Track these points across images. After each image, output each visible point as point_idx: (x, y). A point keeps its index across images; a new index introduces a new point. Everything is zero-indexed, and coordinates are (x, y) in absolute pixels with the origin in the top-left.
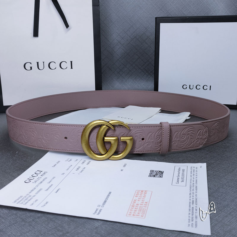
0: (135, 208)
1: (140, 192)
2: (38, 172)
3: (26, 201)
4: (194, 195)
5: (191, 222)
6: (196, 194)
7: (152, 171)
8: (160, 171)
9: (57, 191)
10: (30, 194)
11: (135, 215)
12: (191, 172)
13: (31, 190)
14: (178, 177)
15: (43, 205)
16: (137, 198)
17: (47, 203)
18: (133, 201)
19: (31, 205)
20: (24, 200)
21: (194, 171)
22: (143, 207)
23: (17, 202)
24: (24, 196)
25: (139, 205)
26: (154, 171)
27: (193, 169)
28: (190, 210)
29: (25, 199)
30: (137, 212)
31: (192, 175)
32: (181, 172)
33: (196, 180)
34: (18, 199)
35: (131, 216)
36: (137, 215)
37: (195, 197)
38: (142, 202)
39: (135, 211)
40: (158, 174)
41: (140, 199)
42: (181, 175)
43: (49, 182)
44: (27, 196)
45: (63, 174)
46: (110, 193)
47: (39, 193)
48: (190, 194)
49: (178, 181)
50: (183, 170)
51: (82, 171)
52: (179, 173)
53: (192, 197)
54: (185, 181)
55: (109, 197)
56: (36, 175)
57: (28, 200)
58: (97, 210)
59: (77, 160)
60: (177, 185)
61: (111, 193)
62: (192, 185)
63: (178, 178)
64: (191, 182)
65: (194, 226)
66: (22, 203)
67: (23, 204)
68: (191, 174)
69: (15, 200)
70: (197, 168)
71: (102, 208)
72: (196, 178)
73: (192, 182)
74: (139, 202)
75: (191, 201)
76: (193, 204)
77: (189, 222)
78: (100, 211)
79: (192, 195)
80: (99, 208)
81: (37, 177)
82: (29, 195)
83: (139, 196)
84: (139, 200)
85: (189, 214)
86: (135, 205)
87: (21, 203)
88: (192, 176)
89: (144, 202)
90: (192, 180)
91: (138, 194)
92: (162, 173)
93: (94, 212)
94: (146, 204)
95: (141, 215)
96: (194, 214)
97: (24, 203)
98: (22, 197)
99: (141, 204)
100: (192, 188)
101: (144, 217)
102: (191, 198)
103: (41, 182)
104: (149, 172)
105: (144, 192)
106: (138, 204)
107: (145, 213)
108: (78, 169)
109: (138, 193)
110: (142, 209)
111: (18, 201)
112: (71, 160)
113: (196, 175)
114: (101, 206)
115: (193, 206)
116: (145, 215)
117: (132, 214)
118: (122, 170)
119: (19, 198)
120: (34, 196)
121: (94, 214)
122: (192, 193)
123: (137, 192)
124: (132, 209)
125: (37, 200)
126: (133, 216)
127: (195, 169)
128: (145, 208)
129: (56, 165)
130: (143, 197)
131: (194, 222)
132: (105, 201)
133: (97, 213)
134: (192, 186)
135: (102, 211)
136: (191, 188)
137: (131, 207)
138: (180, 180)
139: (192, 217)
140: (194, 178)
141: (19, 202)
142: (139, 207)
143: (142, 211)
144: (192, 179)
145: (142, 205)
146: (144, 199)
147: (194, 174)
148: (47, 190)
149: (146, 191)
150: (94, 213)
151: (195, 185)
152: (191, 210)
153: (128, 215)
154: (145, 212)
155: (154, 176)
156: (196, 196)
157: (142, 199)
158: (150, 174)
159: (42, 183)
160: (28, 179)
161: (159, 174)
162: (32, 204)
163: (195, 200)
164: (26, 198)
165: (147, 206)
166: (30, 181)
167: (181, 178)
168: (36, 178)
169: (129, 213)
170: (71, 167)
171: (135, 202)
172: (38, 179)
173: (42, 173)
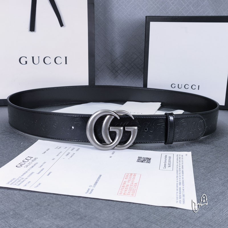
0: (126, 188)
1: (130, 175)
2: (29, 158)
3: (19, 183)
4: (181, 178)
5: (179, 200)
6: (183, 177)
7: (140, 158)
8: (148, 158)
9: (49, 174)
10: (23, 177)
11: (126, 194)
12: (177, 159)
13: (23, 173)
15: (36, 186)
16: (127, 180)
17: (40, 184)
19: (24, 186)
20: (17, 181)
21: (180, 158)
25: (129, 186)
26: (142, 158)
27: (179, 156)
28: (177, 190)
30: (128, 191)
31: (178, 161)
32: (168, 158)
33: (183, 166)
34: (11, 181)
35: (122, 194)
37: (181, 179)
40: (146, 160)
41: (129, 180)
42: (167, 161)
43: (41, 167)
44: (20, 179)
45: (54, 159)
47: (31, 176)
48: (177, 177)
50: (170, 157)
51: (72, 156)
52: (166, 160)
53: (179, 179)
54: (172, 166)
55: (100, 179)
57: (20, 182)
58: (89, 190)
59: (67, 147)
60: (165, 169)
61: (102, 176)
62: (178, 169)
63: (165, 164)
64: (177, 167)
65: (182, 202)
66: (15, 184)
67: (16, 185)
68: (177, 160)
69: (8, 182)
70: (182, 156)
71: (93, 188)
72: (182, 164)
73: (179, 167)
76: (180, 185)
77: (177, 199)
78: (92, 190)
80: (91, 188)
81: (28, 162)
83: (129, 178)
84: (128, 182)
85: (177, 193)
86: (125, 186)
87: (14, 184)
88: (178, 162)
89: (134, 183)
91: (128, 177)
92: (150, 159)
96: (182, 193)
97: (17, 184)
98: (15, 180)
99: (131, 185)
100: (179, 172)
101: (134, 196)
102: (178, 181)
103: (33, 167)
104: (137, 158)
105: (133, 175)
106: (128, 185)
107: (135, 193)
108: (68, 154)
109: (127, 176)
110: (132, 189)
111: (11, 183)
112: (60, 148)
113: (182, 162)
115: (180, 187)
116: (135, 194)
118: (110, 157)
120: (27, 178)
122: (179, 176)
123: (126, 174)
124: (122, 189)
125: (30, 182)
127: (181, 156)
129: (45, 152)
130: (133, 179)
131: (182, 200)
132: (96, 183)
133: (89, 193)
134: (179, 171)
135: (93, 190)
136: (177, 172)
137: (121, 187)
138: (167, 165)
139: (180, 196)
140: (180, 164)
141: (12, 183)
142: (129, 188)
143: (132, 191)
144: (179, 165)
145: (132, 185)
147: (180, 161)
148: (39, 173)
149: (135, 174)
150: (86, 192)
151: (181, 169)
152: (179, 190)
153: (119, 194)
154: (136, 191)
155: (142, 162)
156: (183, 179)
157: (131, 181)
158: (138, 160)
159: (33, 168)
160: (19, 164)
162: (26, 185)
163: (181, 182)
164: (18, 180)
165: (137, 186)
166: (22, 166)
167: (167, 164)
168: (27, 164)
169: (119, 192)
170: (60, 154)
171: (125, 183)
172: (30, 164)
173: (32, 159)
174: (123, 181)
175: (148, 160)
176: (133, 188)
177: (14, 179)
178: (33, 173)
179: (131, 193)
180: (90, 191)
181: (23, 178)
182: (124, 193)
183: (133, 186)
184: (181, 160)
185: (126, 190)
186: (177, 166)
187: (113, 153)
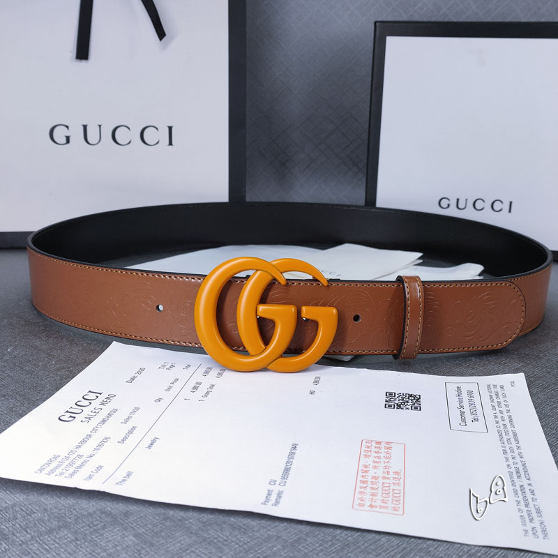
0: (372, 488)
1: (374, 444)
2: (92, 396)
3: (72, 470)
4: (516, 455)
5: (529, 525)
6: (519, 450)
7: (390, 395)
8: (411, 395)
9: (152, 444)
10: (79, 452)
12: (492, 397)
13: (79, 442)
14: (462, 409)
15: (120, 479)
16: (369, 461)
17: (129, 474)
18: (361, 468)
19: (86, 479)
20: (65, 465)
21: (498, 396)
22: (392, 485)
23: (46, 471)
24: (62, 456)
25: (381, 481)
26: (397, 396)
27: (493, 390)
28: (515, 492)
29: (67, 462)
31: (496, 404)
32: (465, 396)
33: (510, 417)
34: (48, 464)
36: (381, 507)
37: (518, 459)
38: (386, 471)
40: (408, 402)
41: (377, 462)
42: (466, 403)
43: (126, 421)
44: (72, 457)
45: (159, 400)
46: (294, 446)
47: (102, 448)
48: (505, 452)
49: (463, 419)
50: (470, 393)
51: (208, 393)
52: (461, 401)
53: (511, 460)
54: (481, 419)
56: (87, 403)
57: (75, 466)
58: (270, 494)
59: (189, 366)
60: (464, 428)
62: (501, 429)
63: (462, 413)
64: (497, 422)
65: (539, 533)
66: (61, 474)
67: (63, 476)
68: (492, 401)
69: (39, 467)
72: (508, 411)
73: (501, 422)
74: (376, 470)
75: (513, 470)
76: (518, 477)
77: (524, 523)
78: (279, 496)
79: (509, 455)
80: (276, 488)
81: (91, 408)
82: (76, 454)
83: (374, 454)
84: (375, 467)
85: (518, 502)
86: (369, 479)
87: (58, 472)
88: (496, 406)
90: (499, 417)
92: (417, 399)
94: (396, 476)
95: (393, 505)
96: (531, 503)
97: (67, 474)
98: (59, 459)
99: (384, 478)
100: (505, 437)
101: (400, 512)
102: (511, 463)
103: (104, 421)
104: (384, 398)
106: (375, 478)
107: (402, 501)
108: (195, 388)
109: (368, 447)
110: (391, 491)
111: (48, 469)
112: (172, 366)
113: (507, 406)
114: (277, 483)
115: (521, 484)
116: (401, 506)
117: (367, 503)
118: (312, 393)
119: (51, 461)
120: (91, 456)
122: (507, 449)
124: (362, 490)
125: (101, 467)
127: (499, 389)
128: (396, 487)
129: (135, 377)
131: (537, 525)
132: (287, 471)
133: (271, 502)
134: (503, 433)
136: (501, 436)
137: (359, 484)
138: (469, 418)
139: (529, 512)
140: (501, 412)
141: (52, 471)
142: (380, 485)
143: (390, 495)
144: (499, 415)
145: (388, 478)
146: (387, 463)
147: (499, 403)
148: (123, 441)
149: (387, 443)
151: (509, 428)
152: (519, 493)
153: (356, 507)
154: (401, 498)
155: (399, 407)
156: (521, 457)
157: (382, 464)
158: (387, 401)
159: (106, 423)
160: (67, 412)
161: (410, 401)
162: (90, 477)
163: (520, 466)
164: (69, 461)
166: (75, 418)
167: (467, 413)
168: (87, 411)
169: (357, 502)
170: (176, 384)
171: (366, 472)
172: (95, 412)
173: (101, 398)
175: (412, 401)
176: (392, 487)
177: (56, 458)
178: (106, 440)
179: (390, 505)
180: (273, 497)
181: (80, 456)
182: (370, 503)
183: (391, 481)
184: (501, 400)
185: (373, 495)
186: (496, 417)
187: (316, 382)
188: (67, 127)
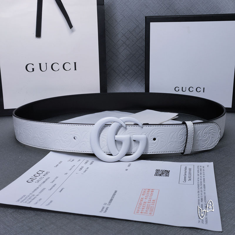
0: (143, 206)
1: (147, 190)
2: (40, 172)
3: (30, 200)
4: (203, 193)
6: (204, 191)
7: (157, 171)
8: (166, 171)
9: (61, 190)
10: (33, 194)
11: (143, 213)
12: (198, 171)
13: (34, 190)
14: (185, 176)
15: (48, 204)
16: (144, 197)
17: (51, 202)
18: (140, 199)
19: (35, 204)
20: (27, 199)
21: (201, 170)
22: (151, 205)
23: (20, 201)
24: (27, 195)
25: (147, 203)
26: (160, 171)
27: (199, 168)
29: (28, 198)
30: (145, 209)
31: (199, 174)
32: (188, 171)
33: (204, 179)
34: (21, 199)
35: (139, 213)
36: (145, 213)
37: (203, 195)
38: (149, 200)
39: (143, 208)
40: (164, 173)
41: (147, 197)
42: (187, 174)
43: (53, 182)
44: (31, 196)
45: (66, 174)
46: (116, 192)
47: (42, 192)
48: (198, 192)
49: (185, 180)
50: (190, 169)
51: (85, 171)
52: (186, 172)
53: (200, 195)
54: (192, 180)
55: (115, 195)
56: (38, 175)
57: (31, 199)
58: (103, 208)
59: (80, 160)
60: (185, 183)
62: (200, 183)
64: (198, 181)
65: (204, 222)
66: (26, 202)
67: (26, 203)
68: (198, 173)
69: (18, 199)
70: (203, 167)
71: (108, 206)
72: (204, 176)
73: (200, 181)
74: (146, 200)
75: (200, 199)
76: (202, 201)
78: (107, 209)
79: (200, 193)
80: (106, 206)
81: (40, 177)
83: (146, 194)
84: (146, 199)
86: (143, 203)
88: (199, 175)
89: (152, 200)
90: (200, 179)
91: (145, 193)
92: (168, 172)
93: (101, 210)
94: (154, 202)
95: (150, 212)
97: (28, 202)
98: (25, 197)
99: (148, 202)
100: (200, 187)
101: (152, 215)
102: (200, 196)
103: (44, 182)
104: (155, 172)
105: (151, 190)
106: (145, 202)
107: (153, 211)
108: (81, 169)
109: (144, 191)
110: (150, 207)
111: (21, 200)
112: (73, 160)
113: (204, 174)
114: (107, 204)
115: (202, 204)
117: (140, 211)
118: (126, 170)
119: (22, 197)
120: (38, 195)
121: (101, 212)
122: (200, 191)
123: (143, 190)
124: (139, 207)
125: (41, 199)
126: (141, 214)
127: (202, 168)
128: (152, 206)
129: (58, 165)
130: (150, 195)
131: (204, 219)
132: (111, 200)
133: (103, 211)
134: (200, 185)
135: (108, 209)
136: (198, 186)
137: (138, 205)
138: (187, 179)
140: (201, 177)
141: (22, 201)
142: (146, 205)
143: (150, 208)
144: (200, 178)
145: (150, 203)
146: (151, 197)
147: (201, 173)
148: (50, 189)
149: (152, 190)
151: (203, 183)
153: (135, 213)
154: (154, 210)
155: (160, 175)
156: (205, 194)
157: (149, 197)
158: (156, 173)
160: (30, 179)
162: (36, 203)
163: (203, 197)
164: (29, 197)
165: (155, 204)
166: (33, 181)
167: (187, 177)
168: (38, 178)
169: (136, 211)
170: (74, 167)
171: (142, 200)
172: (41, 179)
173: (44, 173)
174: (140, 198)
175: (167, 173)
177: (24, 196)
178: (44, 189)
181: (33, 195)
186: (198, 179)
187: (129, 166)
188: (33, 65)
